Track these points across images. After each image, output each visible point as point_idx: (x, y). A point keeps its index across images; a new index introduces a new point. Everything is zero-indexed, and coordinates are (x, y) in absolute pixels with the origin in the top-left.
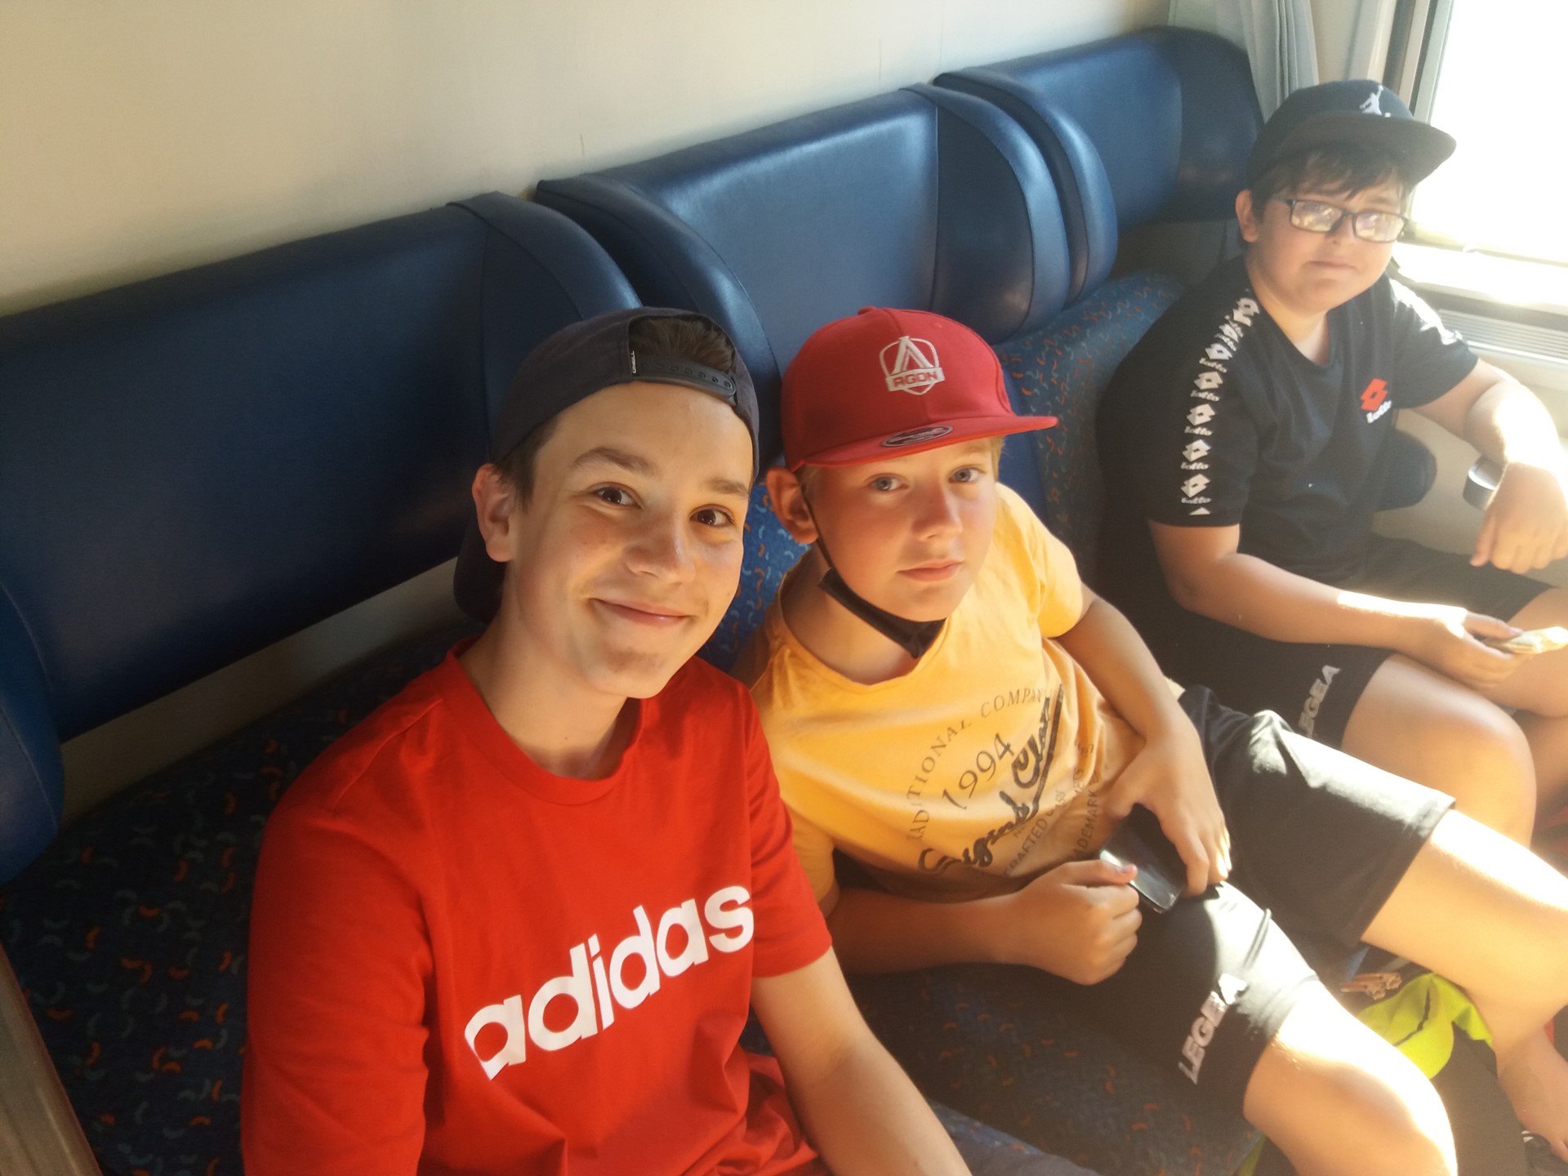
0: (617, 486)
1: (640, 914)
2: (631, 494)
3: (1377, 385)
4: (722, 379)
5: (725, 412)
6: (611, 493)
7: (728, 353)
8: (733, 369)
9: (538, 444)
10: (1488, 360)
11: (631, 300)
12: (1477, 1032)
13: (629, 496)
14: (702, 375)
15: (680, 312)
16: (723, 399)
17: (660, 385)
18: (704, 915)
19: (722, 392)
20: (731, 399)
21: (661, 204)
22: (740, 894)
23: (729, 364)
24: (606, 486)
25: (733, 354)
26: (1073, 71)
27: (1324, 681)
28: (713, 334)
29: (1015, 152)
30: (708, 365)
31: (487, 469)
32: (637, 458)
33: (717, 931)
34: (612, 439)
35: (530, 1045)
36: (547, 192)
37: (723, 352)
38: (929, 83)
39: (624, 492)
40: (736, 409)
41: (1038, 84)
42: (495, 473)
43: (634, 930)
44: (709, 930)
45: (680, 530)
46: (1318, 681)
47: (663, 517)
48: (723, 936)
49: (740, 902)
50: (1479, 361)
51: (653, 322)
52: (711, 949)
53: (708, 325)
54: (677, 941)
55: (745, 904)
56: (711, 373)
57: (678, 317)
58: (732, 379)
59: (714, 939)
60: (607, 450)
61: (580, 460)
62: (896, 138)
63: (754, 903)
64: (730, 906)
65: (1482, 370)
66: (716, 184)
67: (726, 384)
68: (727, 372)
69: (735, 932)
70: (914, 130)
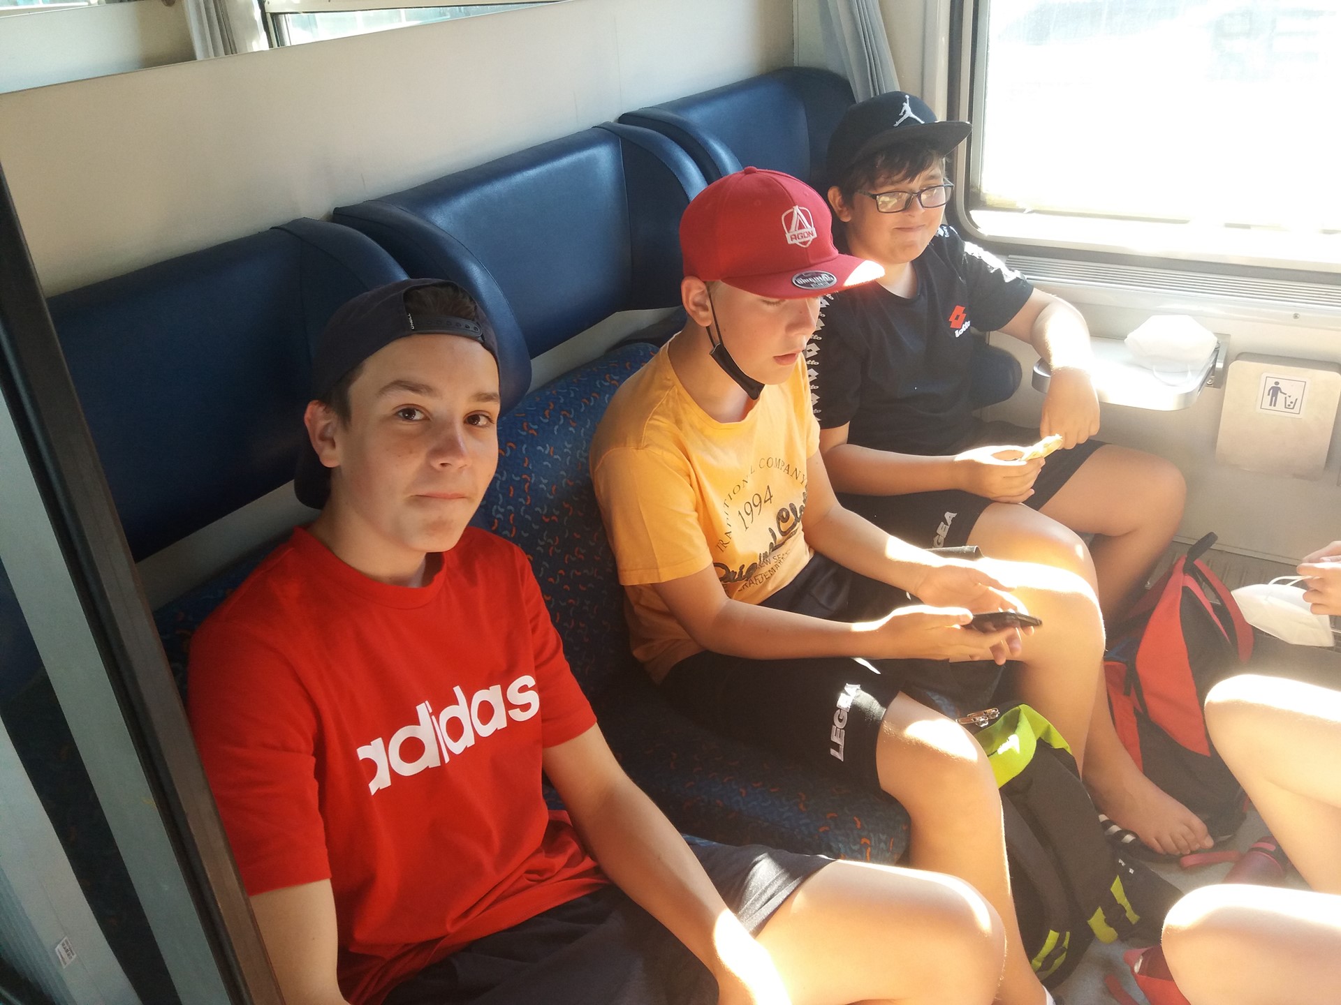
0: (412, 407)
1: (458, 690)
2: (423, 411)
3: (959, 310)
4: (472, 326)
5: (478, 347)
6: (408, 412)
7: (472, 307)
8: (477, 317)
9: (350, 382)
10: (1040, 287)
11: (403, 277)
12: (1058, 742)
13: (422, 412)
14: (458, 325)
15: (436, 281)
16: (475, 339)
17: (433, 336)
18: (506, 694)
19: (474, 334)
20: (480, 339)
21: (423, 217)
22: (529, 680)
23: (474, 314)
24: (405, 407)
25: (476, 307)
26: (722, 106)
27: (946, 523)
28: (461, 295)
29: (679, 166)
30: (461, 317)
31: (315, 404)
32: (423, 385)
33: (514, 707)
34: (404, 374)
35: (393, 774)
36: (340, 215)
37: (469, 307)
38: (615, 121)
39: (417, 410)
40: (485, 345)
41: (695, 117)
42: (320, 405)
43: (456, 702)
44: (509, 706)
45: (459, 429)
46: (942, 523)
47: (447, 424)
48: (518, 710)
49: (529, 687)
50: (1034, 289)
51: (419, 291)
52: (509, 719)
53: (456, 289)
54: (486, 712)
55: (532, 688)
56: (464, 322)
57: (435, 285)
58: (477, 323)
59: (510, 712)
60: (402, 382)
61: (384, 390)
62: (592, 162)
63: (539, 688)
64: (524, 689)
65: (1037, 295)
66: (463, 202)
67: (475, 328)
68: (473, 320)
69: (525, 707)
70: (603, 157)
